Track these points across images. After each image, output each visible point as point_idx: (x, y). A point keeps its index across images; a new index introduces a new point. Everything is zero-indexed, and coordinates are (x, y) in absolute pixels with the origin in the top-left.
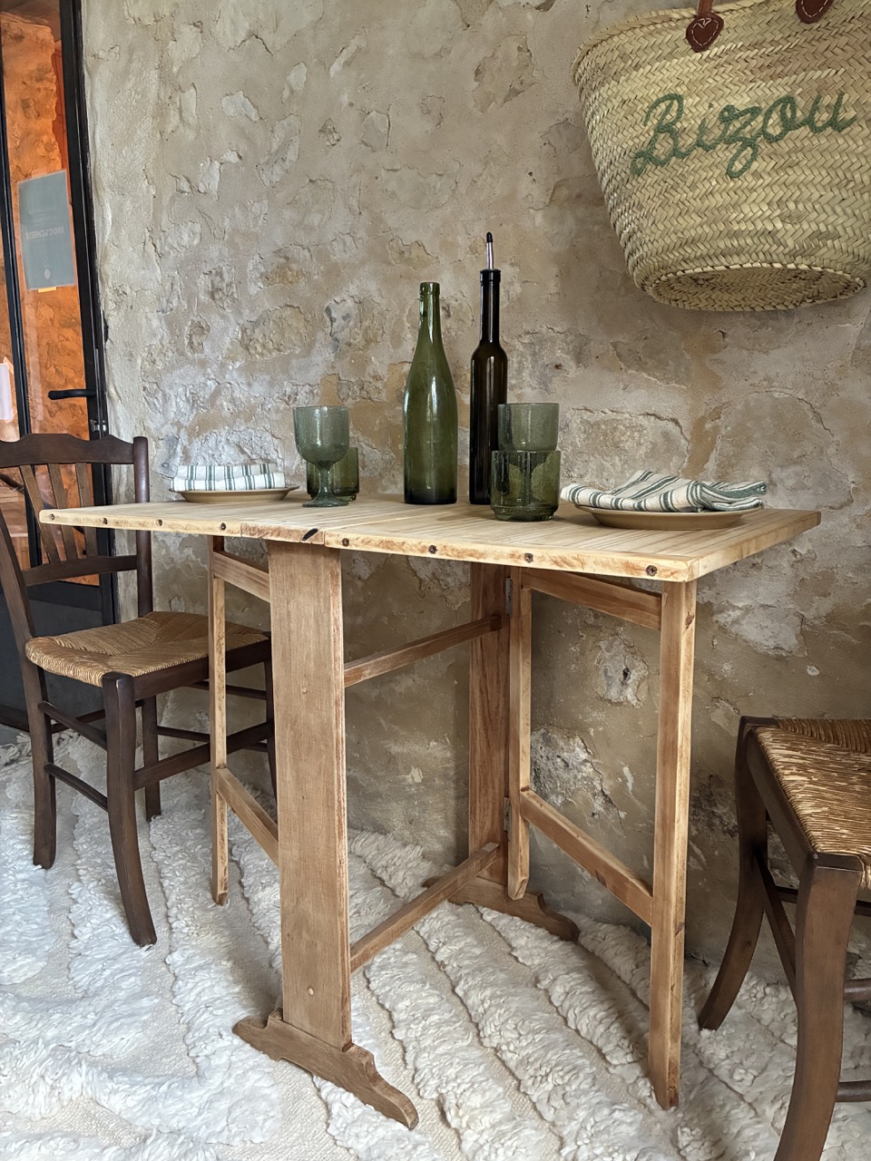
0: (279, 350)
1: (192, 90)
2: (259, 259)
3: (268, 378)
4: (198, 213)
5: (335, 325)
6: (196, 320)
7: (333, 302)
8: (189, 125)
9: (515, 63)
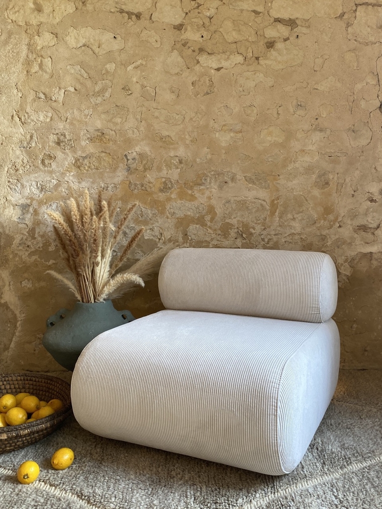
0: (97, 169)
1: (49, 59)
2: (86, 132)
3: (91, 180)
4: (51, 109)
5: (129, 162)
6: (47, 153)
7: (127, 153)
8: (46, 72)
9: (208, 84)
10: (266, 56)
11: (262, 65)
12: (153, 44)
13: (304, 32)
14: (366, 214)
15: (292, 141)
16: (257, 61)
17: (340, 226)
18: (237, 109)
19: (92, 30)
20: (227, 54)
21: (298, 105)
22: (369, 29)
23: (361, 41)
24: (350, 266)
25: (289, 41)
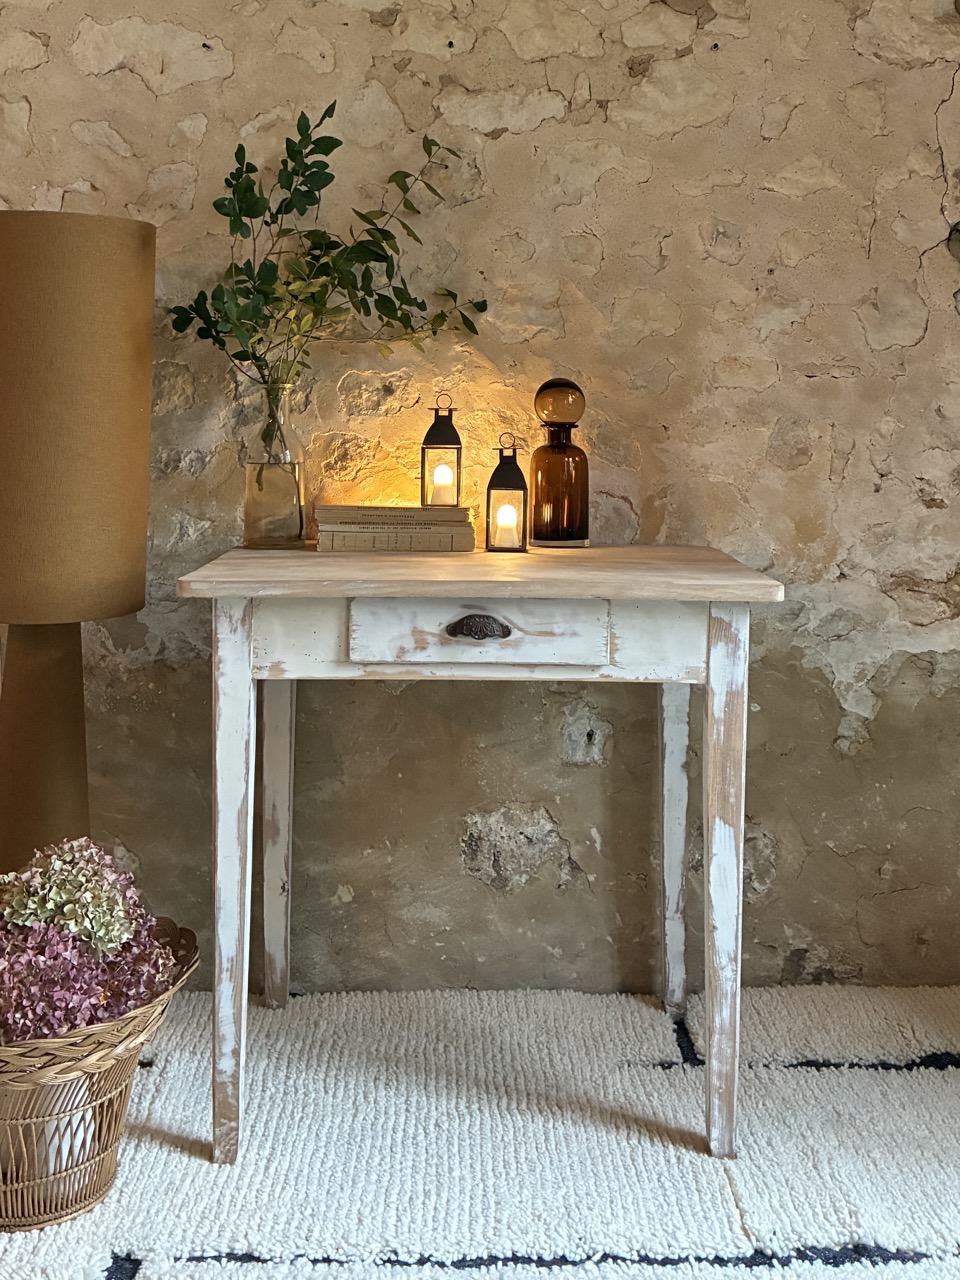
1: (24, 104)
8: (14, 140)
9: (466, 176)
10: (629, 96)
11: (615, 123)
12: (312, 63)
13: (732, 31)
14: (916, 542)
15: (701, 333)
16: (603, 113)
17: (843, 575)
18: (546, 243)
19: (144, 26)
20: (518, 91)
21: (719, 233)
22: (915, 28)
23: (893, 56)
24: (872, 692)
25: (691, 56)
